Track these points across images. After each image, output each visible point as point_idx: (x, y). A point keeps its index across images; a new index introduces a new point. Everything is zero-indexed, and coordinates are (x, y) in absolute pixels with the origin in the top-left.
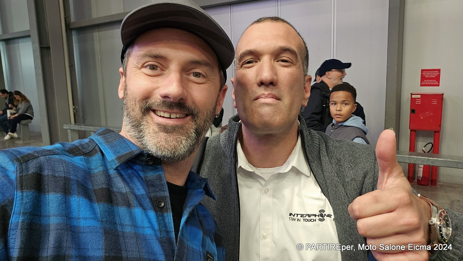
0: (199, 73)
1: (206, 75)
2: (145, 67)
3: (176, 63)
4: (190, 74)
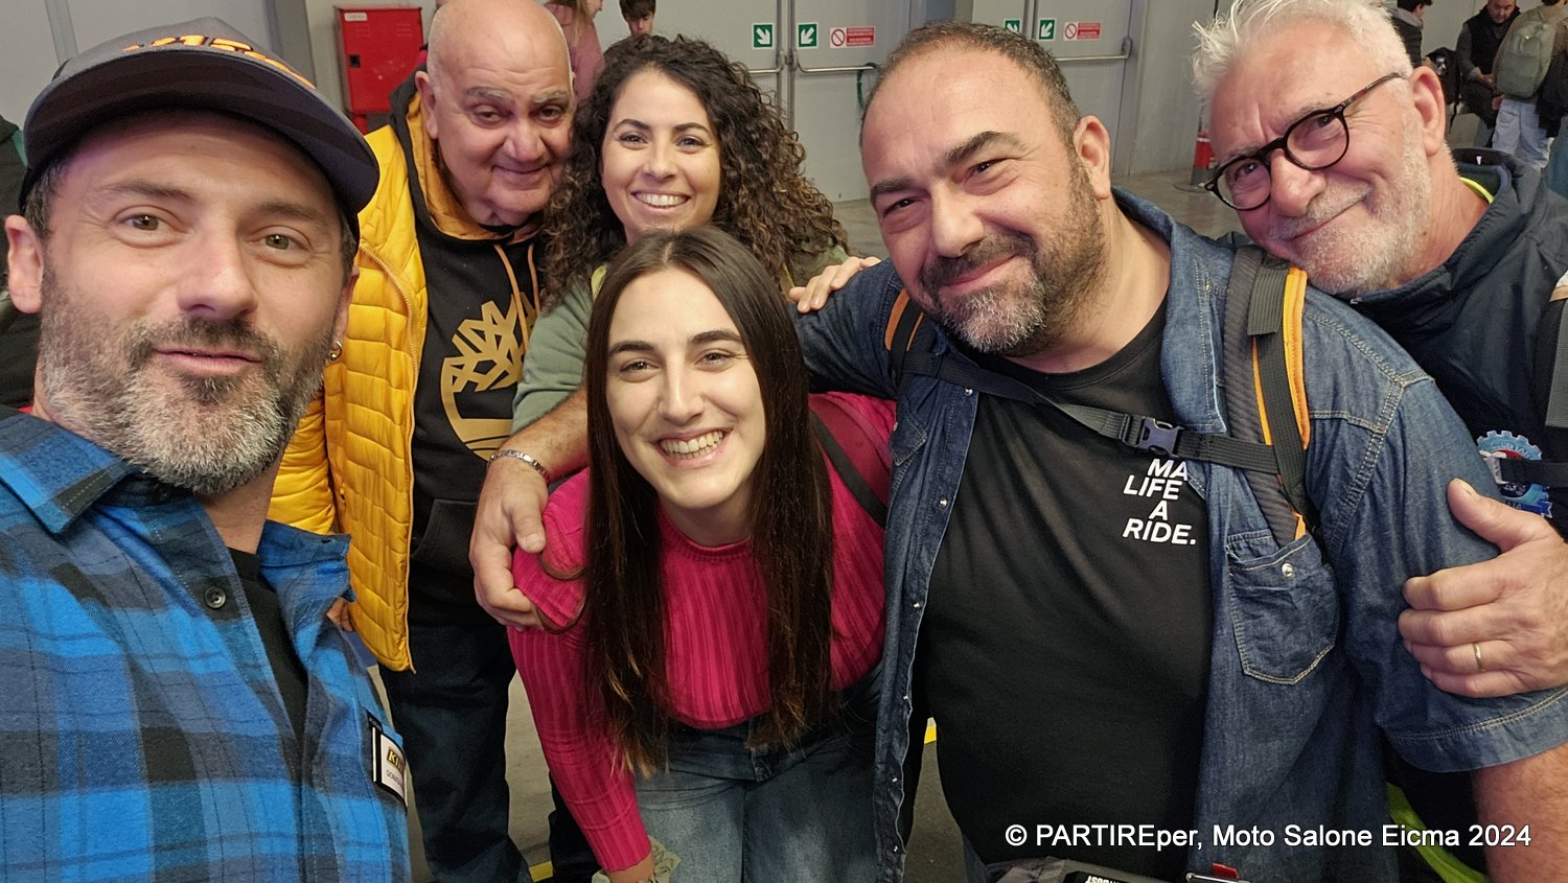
0: (285, 237)
1: (305, 243)
2: (123, 221)
3: (222, 212)
4: (258, 240)
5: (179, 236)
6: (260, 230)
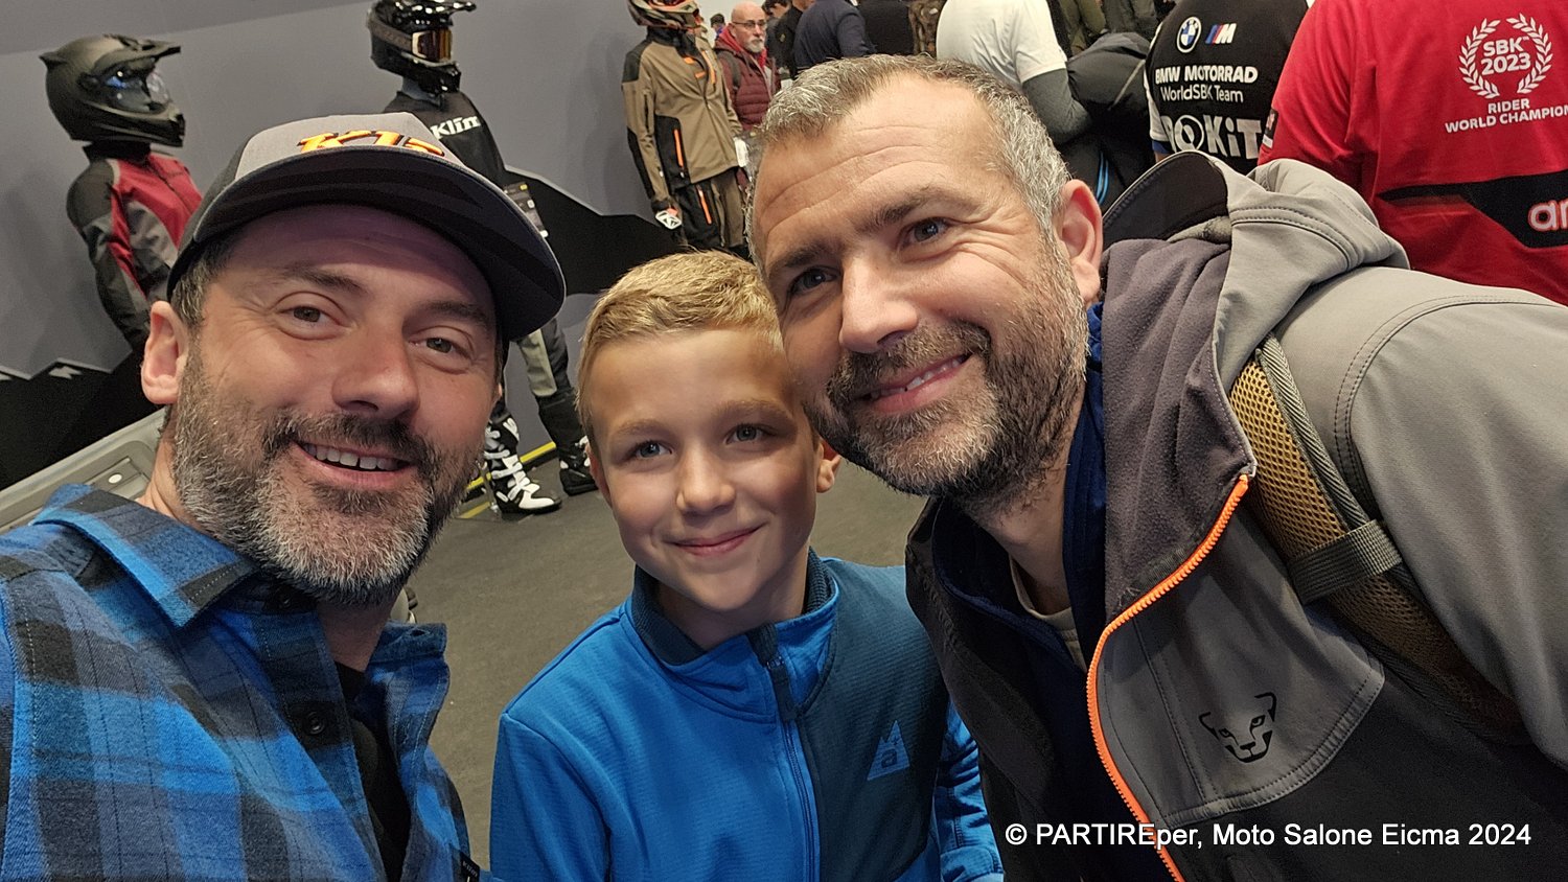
0: (448, 341)
1: (466, 348)
4: (419, 342)
5: (342, 329)
6: (424, 330)
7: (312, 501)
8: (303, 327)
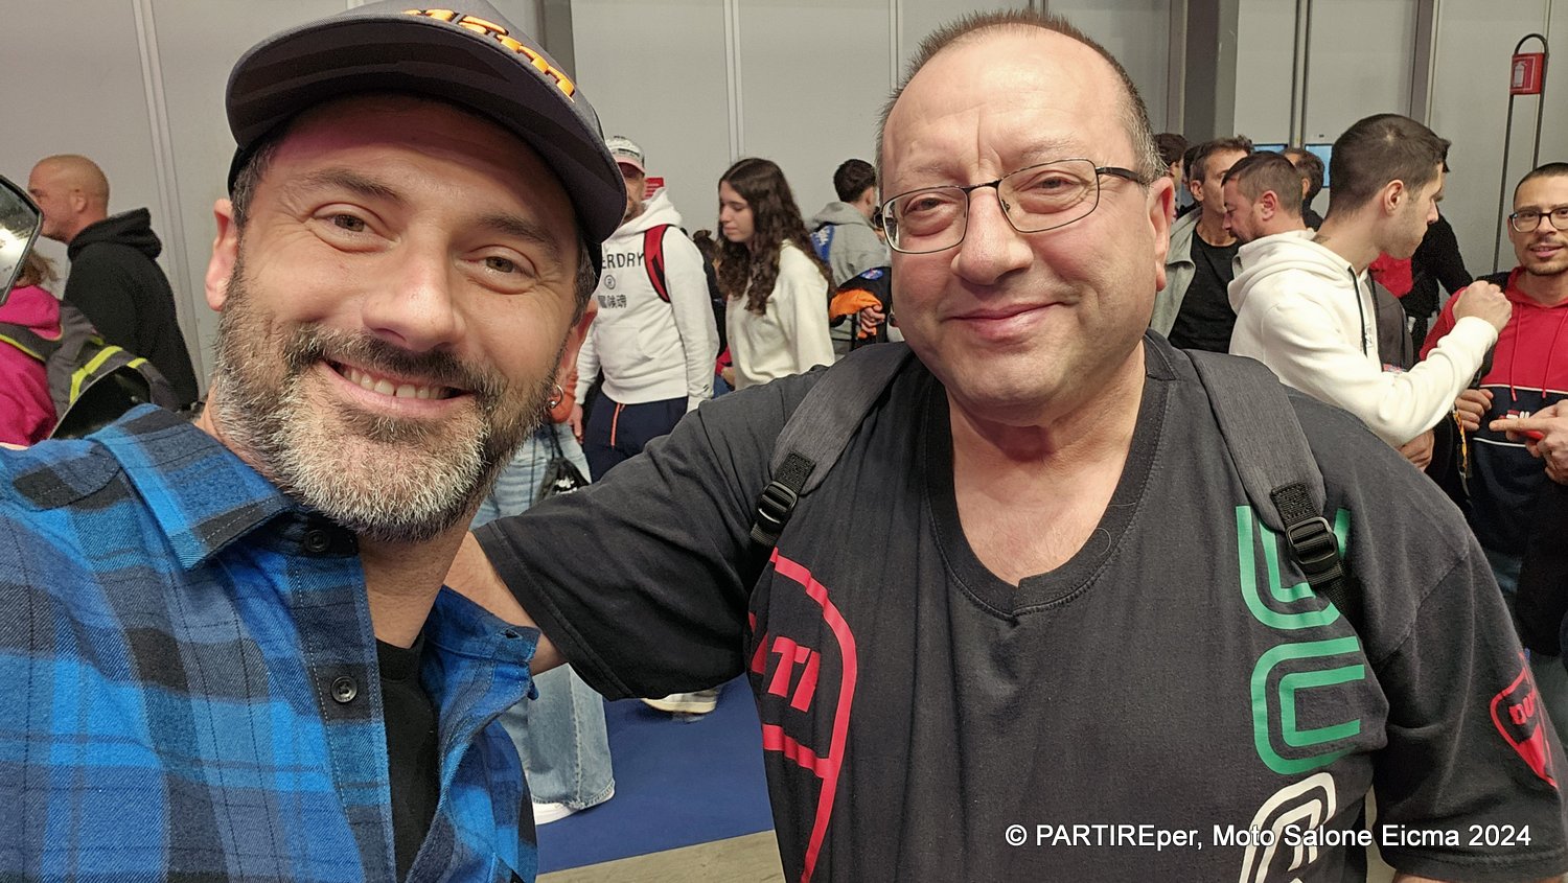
0: (509, 261)
1: (531, 268)
6: (481, 248)
7: (339, 426)
8: (342, 236)
